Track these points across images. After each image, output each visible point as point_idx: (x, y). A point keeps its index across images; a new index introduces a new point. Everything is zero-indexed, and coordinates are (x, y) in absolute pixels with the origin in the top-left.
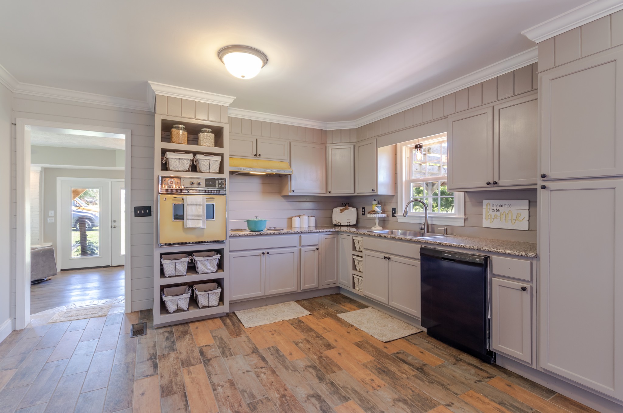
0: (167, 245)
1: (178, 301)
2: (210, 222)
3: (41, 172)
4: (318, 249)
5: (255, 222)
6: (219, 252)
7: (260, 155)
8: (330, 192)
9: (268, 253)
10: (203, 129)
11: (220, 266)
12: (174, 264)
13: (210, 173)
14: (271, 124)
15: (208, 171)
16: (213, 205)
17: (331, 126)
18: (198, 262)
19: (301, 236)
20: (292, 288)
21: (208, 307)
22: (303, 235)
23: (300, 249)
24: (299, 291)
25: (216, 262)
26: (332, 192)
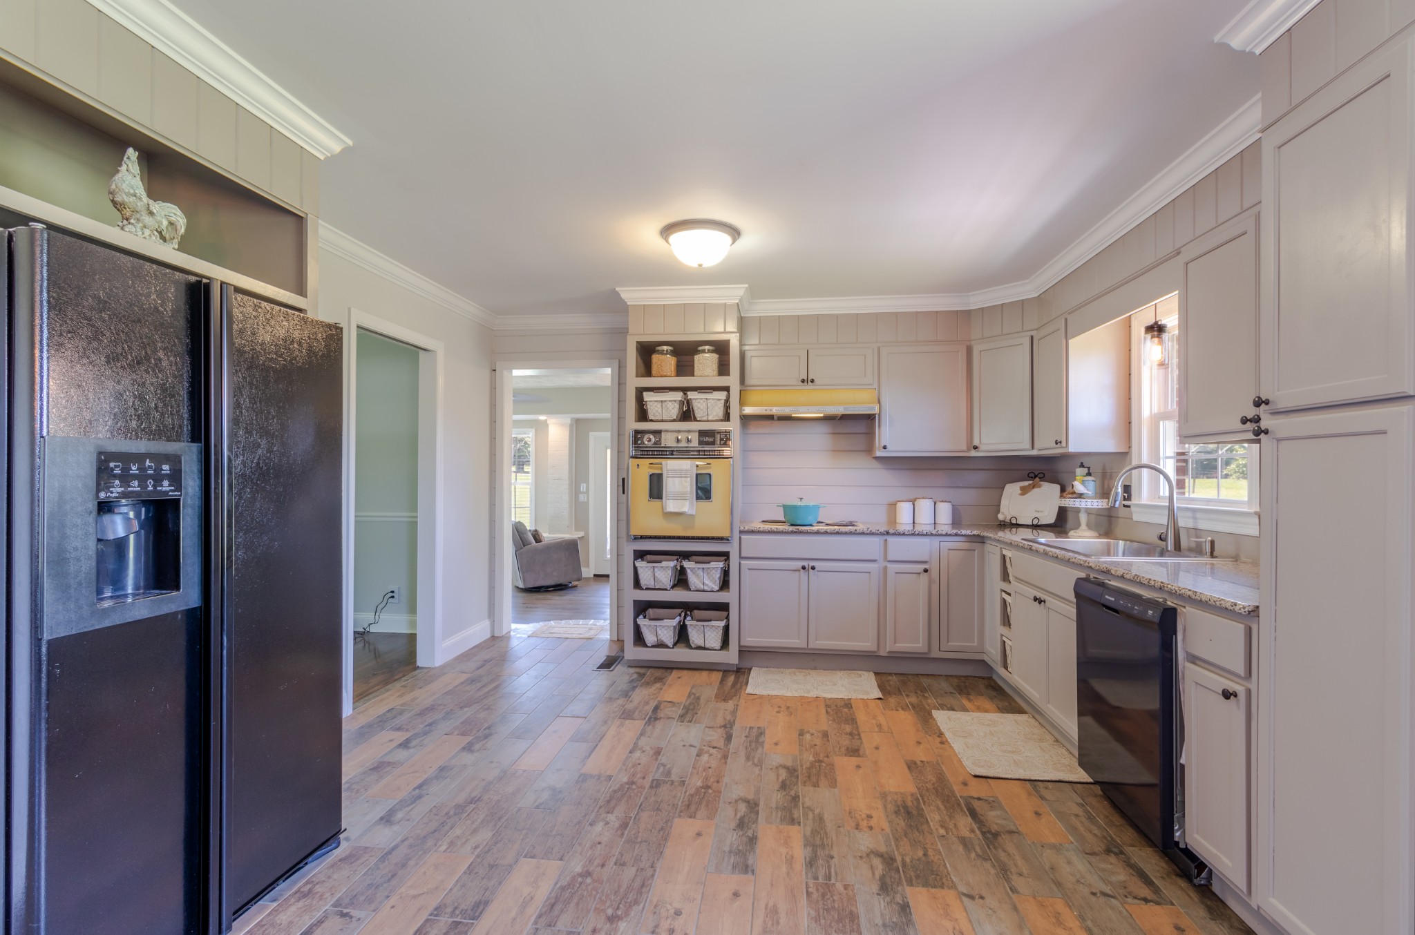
0: (642, 538)
1: (658, 629)
2: (704, 504)
3: (571, 425)
4: (926, 571)
5: (795, 507)
6: (725, 555)
7: (812, 381)
8: (975, 448)
9: (813, 568)
10: (700, 348)
11: (724, 584)
12: (652, 570)
13: (708, 421)
14: (837, 316)
15: (705, 418)
16: (710, 475)
18: (688, 571)
19: (886, 540)
20: (866, 644)
21: (704, 648)
22: (891, 539)
23: (885, 569)
24: (882, 653)
25: (717, 575)
26: (982, 447)
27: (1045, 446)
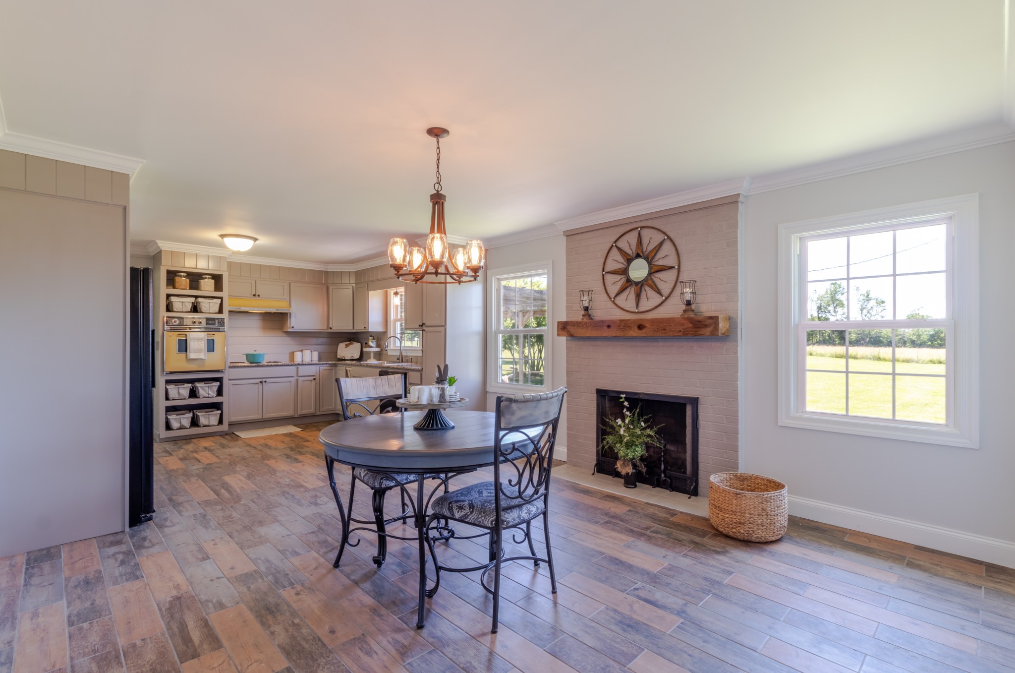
0: (171, 373)
1: (181, 419)
2: (211, 354)
4: (315, 379)
5: (253, 355)
6: (219, 380)
7: (259, 296)
8: (331, 328)
9: (265, 382)
10: (204, 276)
11: (220, 392)
12: (177, 389)
13: (210, 313)
14: (270, 267)
15: (208, 312)
16: (213, 340)
17: (331, 268)
18: (200, 388)
19: (298, 368)
20: (289, 413)
21: (209, 426)
22: (299, 367)
23: (297, 380)
24: (296, 416)
25: (216, 389)
26: (333, 328)
27: (359, 328)
